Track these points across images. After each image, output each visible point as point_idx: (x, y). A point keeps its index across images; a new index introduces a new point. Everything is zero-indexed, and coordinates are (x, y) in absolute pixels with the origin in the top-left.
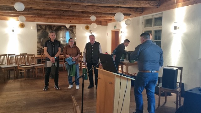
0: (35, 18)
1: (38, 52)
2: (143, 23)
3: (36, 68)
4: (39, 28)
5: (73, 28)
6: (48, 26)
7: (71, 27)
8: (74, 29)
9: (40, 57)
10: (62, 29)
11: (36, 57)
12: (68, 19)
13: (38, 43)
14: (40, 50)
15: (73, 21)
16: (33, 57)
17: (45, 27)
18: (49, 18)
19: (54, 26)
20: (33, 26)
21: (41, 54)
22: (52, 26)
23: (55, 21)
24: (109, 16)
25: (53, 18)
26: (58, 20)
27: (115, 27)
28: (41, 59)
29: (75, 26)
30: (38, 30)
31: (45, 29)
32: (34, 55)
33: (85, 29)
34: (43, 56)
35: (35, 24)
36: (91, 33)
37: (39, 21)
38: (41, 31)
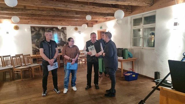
1: (33, 52)
4: (33, 30)
9: (36, 57)
14: (35, 50)
15: (64, 23)
17: (38, 29)
19: (47, 28)
20: (27, 28)
22: (45, 28)
23: (47, 23)
24: (100, 16)
25: (45, 20)
26: (50, 22)
27: (101, 28)
28: (36, 59)
30: (32, 32)
33: (74, 30)
36: (80, 33)
37: (32, 23)
38: (35, 33)
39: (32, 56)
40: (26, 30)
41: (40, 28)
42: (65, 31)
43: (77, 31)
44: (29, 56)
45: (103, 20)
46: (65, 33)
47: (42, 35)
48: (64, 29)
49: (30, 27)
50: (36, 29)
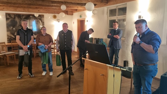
0: (4, 7)
1: (8, 40)
2: (107, 12)
3: (7, 56)
4: (8, 17)
5: (41, 17)
6: (17, 15)
7: (39, 16)
8: (43, 18)
9: (11, 45)
10: (31, 18)
11: (6, 45)
12: (36, 8)
13: (8, 31)
14: (10, 38)
15: (41, 10)
16: (4, 45)
17: (14, 16)
18: (18, 7)
19: (23, 15)
20: (2, 15)
21: (12, 42)
22: (21, 15)
23: (23, 10)
24: (77, 6)
25: (22, 7)
26: (26, 9)
27: (81, 16)
28: (11, 47)
29: (43, 15)
30: (7, 19)
31: (15, 18)
32: (4, 43)
33: (53, 18)
34: (13, 44)
35: (4, 13)
36: (59, 22)
37: (8, 10)
38: (10, 20)
39: (6, 44)
41: (15, 15)
42: (42, 19)
43: (56, 19)
44: (4, 44)
46: (43, 21)
47: (18, 23)
48: (42, 16)
49: (5, 14)
50: (11, 15)
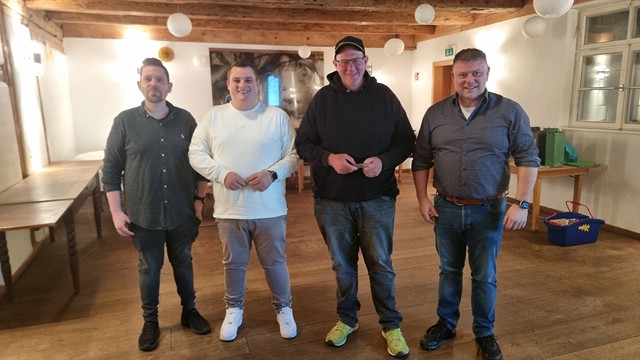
2: (578, 28)
4: (217, 61)
10: (284, 63)
15: (316, 36)
20: (200, 57)
22: (256, 56)
23: (262, 38)
24: (459, 8)
25: (260, 26)
27: (449, 52)
29: (322, 54)
30: (214, 69)
35: (204, 48)
37: (215, 37)
40: (196, 62)
42: (318, 64)
45: (459, 23)
49: (208, 53)
50: (226, 57)
